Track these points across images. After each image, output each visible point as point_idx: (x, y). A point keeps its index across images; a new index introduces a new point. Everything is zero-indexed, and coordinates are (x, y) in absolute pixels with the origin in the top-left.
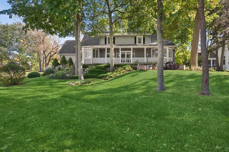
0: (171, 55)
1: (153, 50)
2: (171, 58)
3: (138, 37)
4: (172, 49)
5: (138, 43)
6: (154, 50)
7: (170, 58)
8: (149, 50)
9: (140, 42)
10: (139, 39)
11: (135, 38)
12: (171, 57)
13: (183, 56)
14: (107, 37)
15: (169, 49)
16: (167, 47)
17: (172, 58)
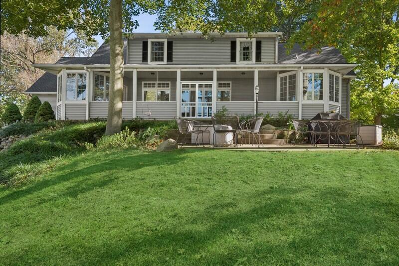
0: (337, 94)
1: (282, 79)
2: (337, 104)
3: (241, 43)
4: (339, 75)
5: (240, 60)
6: (285, 78)
7: (334, 103)
8: (268, 78)
9: (246, 57)
10: (244, 49)
11: (233, 44)
12: (337, 100)
13: (373, 99)
14: (150, 41)
15: (331, 76)
16: (323, 68)
17: (339, 104)
